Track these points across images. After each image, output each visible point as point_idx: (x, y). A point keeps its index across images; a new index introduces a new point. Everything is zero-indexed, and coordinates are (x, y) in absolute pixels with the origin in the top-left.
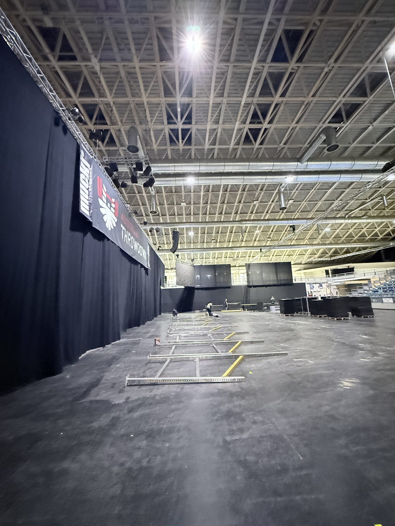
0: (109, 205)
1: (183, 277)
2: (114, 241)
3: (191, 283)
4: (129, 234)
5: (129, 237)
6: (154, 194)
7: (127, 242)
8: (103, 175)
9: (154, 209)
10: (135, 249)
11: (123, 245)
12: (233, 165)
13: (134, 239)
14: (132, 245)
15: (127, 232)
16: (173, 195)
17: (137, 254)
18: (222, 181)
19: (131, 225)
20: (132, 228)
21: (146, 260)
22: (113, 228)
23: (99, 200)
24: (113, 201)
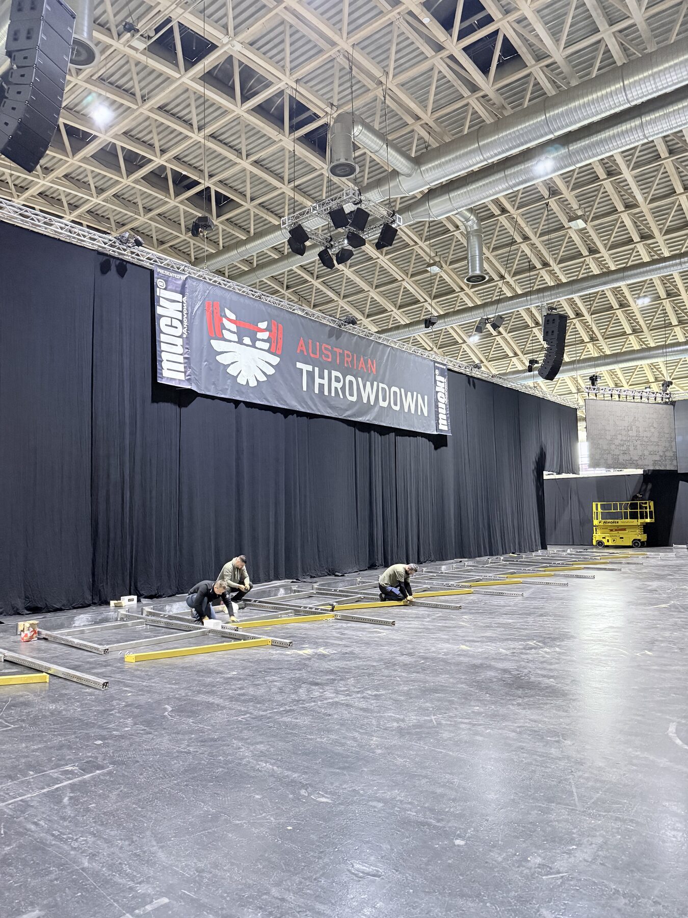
0: (247, 340)
1: (617, 442)
2: (268, 401)
3: (657, 458)
4: (335, 373)
5: (337, 380)
6: (475, 227)
7: (326, 393)
8: (224, 292)
9: (478, 268)
10: (365, 401)
11: (306, 403)
12: (653, 75)
13: (360, 379)
14: (351, 395)
15: (326, 372)
16: (547, 204)
17: (376, 409)
18: (649, 131)
19: (343, 351)
20: (348, 356)
21: (426, 414)
22: (265, 379)
23: (212, 342)
24: (263, 325)
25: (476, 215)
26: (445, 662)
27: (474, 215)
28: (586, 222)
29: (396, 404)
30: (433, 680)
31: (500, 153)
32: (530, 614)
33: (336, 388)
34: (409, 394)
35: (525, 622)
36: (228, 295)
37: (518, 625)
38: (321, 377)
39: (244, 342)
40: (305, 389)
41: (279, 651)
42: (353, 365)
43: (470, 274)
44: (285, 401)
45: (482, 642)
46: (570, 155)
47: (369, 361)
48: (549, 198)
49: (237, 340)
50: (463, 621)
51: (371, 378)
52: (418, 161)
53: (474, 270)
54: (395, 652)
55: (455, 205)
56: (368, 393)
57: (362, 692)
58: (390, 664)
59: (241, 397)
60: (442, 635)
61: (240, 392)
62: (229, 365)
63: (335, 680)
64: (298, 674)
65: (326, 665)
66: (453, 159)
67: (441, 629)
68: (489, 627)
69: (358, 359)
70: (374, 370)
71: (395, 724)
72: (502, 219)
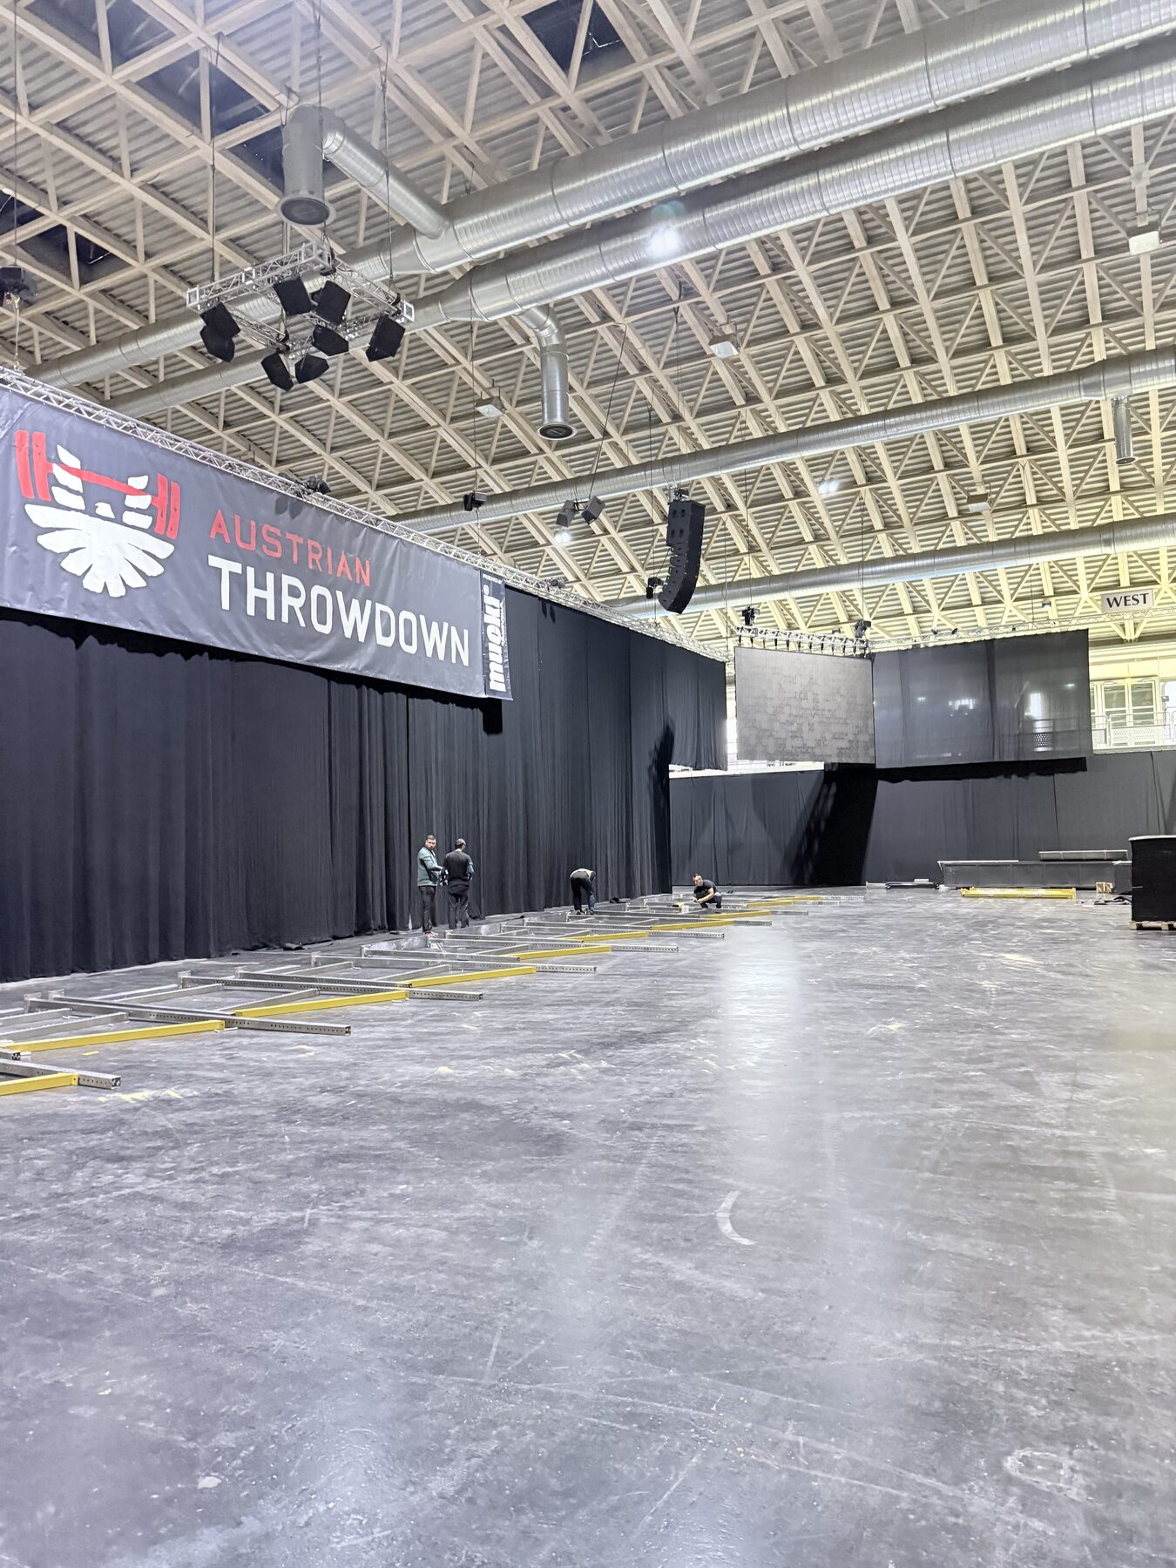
0: (104, 509)
1: (783, 718)
2: (152, 628)
3: (844, 744)
4: (287, 580)
5: (294, 592)
6: (555, 341)
7: (271, 615)
8: (56, 414)
9: (559, 413)
10: (348, 634)
11: (229, 633)
12: (834, 101)
13: (339, 594)
14: (322, 621)
15: (270, 577)
16: (676, 311)
17: (371, 650)
18: (830, 197)
19: (305, 540)
20: (315, 550)
21: (466, 663)
22: (142, 583)
23: (29, 508)
24: (139, 482)
25: (557, 321)
26: (396, 1100)
27: (554, 319)
28: (737, 346)
29: (409, 642)
30: (351, 1136)
31: (588, 212)
32: (587, 1004)
33: (291, 609)
34: (435, 625)
35: (574, 1018)
36: (65, 423)
37: (560, 1024)
38: (261, 585)
39: (98, 511)
40: (226, 605)
41: (88, 1095)
42: (325, 568)
43: (546, 423)
44: (185, 628)
45: (482, 1058)
46: (706, 227)
47: (358, 562)
48: (679, 300)
49: (83, 508)
50: (470, 1022)
51: (361, 592)
52: (450, 212)
53: (552, 415)
54: (312, 1087)
55: (519, 298)
56: (355, 620)
57: (202, 1169)
58: (287, 1111)
59: (91, 616)
60: (417, 1051)
61: (90, 608)
62: (67, 554)
63: (159, 1148)
64: (94, 1141)
65: (162, 1120)
66: (510, 214)
67: (419, 1039)
68: (507, 1029)
69: (336, 558)
70: (366, 579)
71: (227, 1231)
72: (603, 330)
